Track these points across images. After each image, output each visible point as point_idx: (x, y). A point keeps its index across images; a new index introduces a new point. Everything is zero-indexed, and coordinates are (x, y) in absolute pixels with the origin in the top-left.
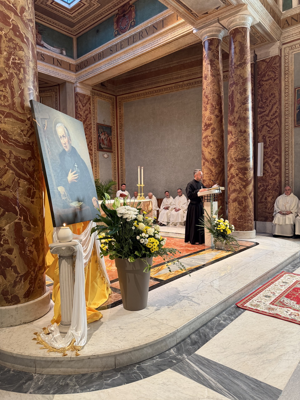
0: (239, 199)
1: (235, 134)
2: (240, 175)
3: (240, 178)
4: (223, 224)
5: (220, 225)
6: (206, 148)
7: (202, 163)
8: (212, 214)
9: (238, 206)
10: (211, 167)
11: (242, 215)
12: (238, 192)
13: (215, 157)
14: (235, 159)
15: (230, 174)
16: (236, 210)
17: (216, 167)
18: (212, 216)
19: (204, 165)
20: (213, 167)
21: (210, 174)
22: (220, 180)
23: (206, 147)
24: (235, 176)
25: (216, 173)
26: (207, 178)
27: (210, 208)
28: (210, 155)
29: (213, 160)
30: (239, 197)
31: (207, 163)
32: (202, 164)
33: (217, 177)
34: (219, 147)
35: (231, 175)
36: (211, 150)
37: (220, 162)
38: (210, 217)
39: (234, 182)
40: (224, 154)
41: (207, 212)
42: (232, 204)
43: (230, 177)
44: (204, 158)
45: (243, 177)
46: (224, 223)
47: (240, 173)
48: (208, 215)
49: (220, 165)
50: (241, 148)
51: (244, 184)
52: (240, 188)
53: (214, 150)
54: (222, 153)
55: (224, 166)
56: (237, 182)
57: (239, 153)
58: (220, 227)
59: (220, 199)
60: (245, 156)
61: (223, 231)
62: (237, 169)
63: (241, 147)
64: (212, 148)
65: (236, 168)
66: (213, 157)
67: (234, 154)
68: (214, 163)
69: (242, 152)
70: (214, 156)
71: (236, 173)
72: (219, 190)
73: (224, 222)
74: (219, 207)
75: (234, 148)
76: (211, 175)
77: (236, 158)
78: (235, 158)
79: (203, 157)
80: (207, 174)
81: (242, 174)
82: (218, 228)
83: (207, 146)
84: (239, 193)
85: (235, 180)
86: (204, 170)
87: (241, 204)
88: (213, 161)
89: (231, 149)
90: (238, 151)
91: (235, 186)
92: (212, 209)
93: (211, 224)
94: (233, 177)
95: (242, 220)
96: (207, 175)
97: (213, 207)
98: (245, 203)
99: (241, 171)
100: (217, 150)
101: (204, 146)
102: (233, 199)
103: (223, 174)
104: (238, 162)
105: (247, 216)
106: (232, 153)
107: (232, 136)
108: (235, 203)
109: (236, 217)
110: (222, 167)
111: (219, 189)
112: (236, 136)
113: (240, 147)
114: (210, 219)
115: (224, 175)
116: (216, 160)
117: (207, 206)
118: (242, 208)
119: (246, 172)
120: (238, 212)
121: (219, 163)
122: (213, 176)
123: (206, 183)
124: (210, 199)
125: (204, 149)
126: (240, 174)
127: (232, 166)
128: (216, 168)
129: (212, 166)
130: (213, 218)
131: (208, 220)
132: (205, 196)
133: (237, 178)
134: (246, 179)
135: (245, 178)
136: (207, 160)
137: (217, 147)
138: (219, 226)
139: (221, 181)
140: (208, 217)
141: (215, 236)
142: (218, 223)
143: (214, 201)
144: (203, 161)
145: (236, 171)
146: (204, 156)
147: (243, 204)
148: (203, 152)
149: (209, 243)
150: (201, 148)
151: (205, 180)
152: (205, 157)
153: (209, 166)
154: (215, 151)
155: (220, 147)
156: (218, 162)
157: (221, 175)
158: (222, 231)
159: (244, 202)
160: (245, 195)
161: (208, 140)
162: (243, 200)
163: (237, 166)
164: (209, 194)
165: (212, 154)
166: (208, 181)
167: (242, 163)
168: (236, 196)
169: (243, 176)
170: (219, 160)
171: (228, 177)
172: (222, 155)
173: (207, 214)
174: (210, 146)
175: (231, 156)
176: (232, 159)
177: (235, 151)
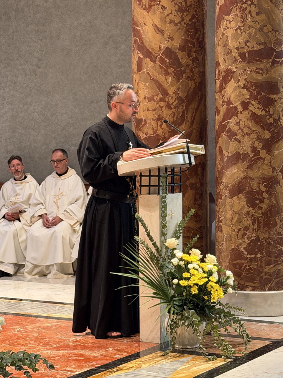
0: (250, 185)
2: (255, 107)
3: (254, 117)
4: (197, 267)
5: (188, 270)
6: (145, 13)
7: (135, 61)
8: (163, 234)
9: (247, 209)
10: (161, 78)
11: (258, 239)
12: (246, 164)
13: (176, 43)
14: (240, 54)
15: (223, 101)
16: (240, 221)
17: (178, 76)
18: (162, 242)
19: (140, 68)
20: (170, 79)
21: (161, 100)
22: (192, 123)
23: (148, 9)
24: (240, 108)
25: (179, 98)
26: (151, 115)
27: (157, 214)
28: (158, 36)
29: (168, 52)
30: (251, 178)
31: (151, 64)
32: (135, 67)
33: (181, 110)
34: (188, 11)
35: (225, 107)
36: (163, 20)
37: (193, 61)
38: (158, 244)
39: (235, 128)
40: (204, 34)
41: (146, 230)
42: (228, 200)
43: (222, 113)
44: (142, 47)
45: (264, 113)
46: (202, 264)
47: (256, 99)
48: (151, 239)
49: (191, 71)
50: (258, 18)
51: (267, 135)
52: (254, 149)
53: (171, 22)
54: (197, 30)
55: (203, 75)
56: (246, 130)
57: (250, 34)
58: (188, 279)
59: (192, 186)
60: (269, 45)
61: (197, 292)
62: (245, 87)
63: (258, 14)
64: (166, 12)
65: (242, 83)
66: (169, 45)
67: (236, 37)
68: (172, 64)
69: (261, 29)
70: (172, 39)
71: (242, 98)
72: (186, 156)
73: (202, 260)
74: (185, 211)
75: (237, 15)
76: (162, 104)
77: (241, 51)
78: (237, 49)
79: (136, 41)
80: (150, 99)
81: (259, 103)
82: (183, 283)
83: (150, 6)
84: (250, 167)
85: (237, 123)
86: (141, 85)
87: (258, 202)
88: (170, 59)
89: (227, 18)
90: (250, 27)
91: (239, 142)
92: (163, 216)
93: (161, 268)
94: (231, 112)
95: (259, 256)
96: (150, 105)
97: (168, 212)
98: (269, 199)
99: (259, 93)
100: (183, 20)
101: (139, 5)
102: (233, 186)
103: (201, 100)
104: (248, 62)
105: (274, 241)
106: (230, 33)
108: (239, 199)
109: (241, 244)
110: (198, 79)
111: (188, 153)
113: (254, 14)
114: (157, 250)
115: (205, 106)
116: (180, 55)
117: (148, 206)
118: (258, 214)
119: (271, 96)
120: (247, 228)
121: (188, 65)
122: (169, 106)
123: (145, 129)
124: (159, 186)
125: (139, 14)
126: (252, 102)
127: (228, 75)
128: (178, 80)
129: (167, 74)
130: (167, 248)
131: (152, 257)
132: (141, 176)
133: (244, 117)
134: (271, 120)
135: (271, 116)
136: (148, 54)
137: (181, 10)
138: (186, 275)
139: (194, 126)
140: (151, 246)
141: (172, 309)
142: (182, 263)
143: (173, 191)
144: (136, 55)
145: (241, 94)
146: (141, 39)
147: (262, 201)
148: (135, 24)
149: (152, 332)
150: (131, 11)
151: (141, 120)
152: (142, 43)
153: (155, 73)
154: (176, 25)
155: (192, 12)
156: (184, 61)
157: (194, 105)
158: (195, 291)
159: (265, 195)
160: (269, 172)
162: (264, 189)
163: (245, 77)
164: (154, 169)
165: (167, 34)
166: (153, 123)
167: (261, 66)
168: (242, 175)
169: (264, 109)
170: (189, 55)
171: (218, 112)
172: (198, 39)
173: (148, 234)
174: (159, 5)
175: (226, 41)
176: (228, 53)
177: (239, 26)
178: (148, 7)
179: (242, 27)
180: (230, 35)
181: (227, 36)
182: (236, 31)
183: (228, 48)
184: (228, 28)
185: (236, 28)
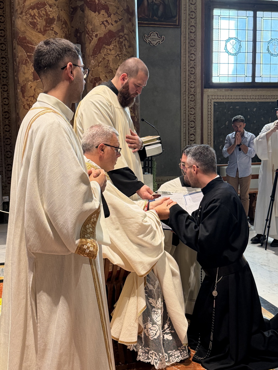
1: (117, 13)
6: (40, 35)
75: (116, 46)
83: (45, 31)
89: (107, 47)
101: (34, 28)
107: (109, 16)
112: (120, 20)
113: (127, 47)
161: (47, 15)
174: (53, 31)
175: (107, 64)
176: (110, 72)
177: (118, 54)
178: (43, 31)
179: (120, 55)
180: (111, 59)
181: (108, 61)
182: (115, 57)
183: (109, 68)
184: (109, 54)
185: (115, 55)
